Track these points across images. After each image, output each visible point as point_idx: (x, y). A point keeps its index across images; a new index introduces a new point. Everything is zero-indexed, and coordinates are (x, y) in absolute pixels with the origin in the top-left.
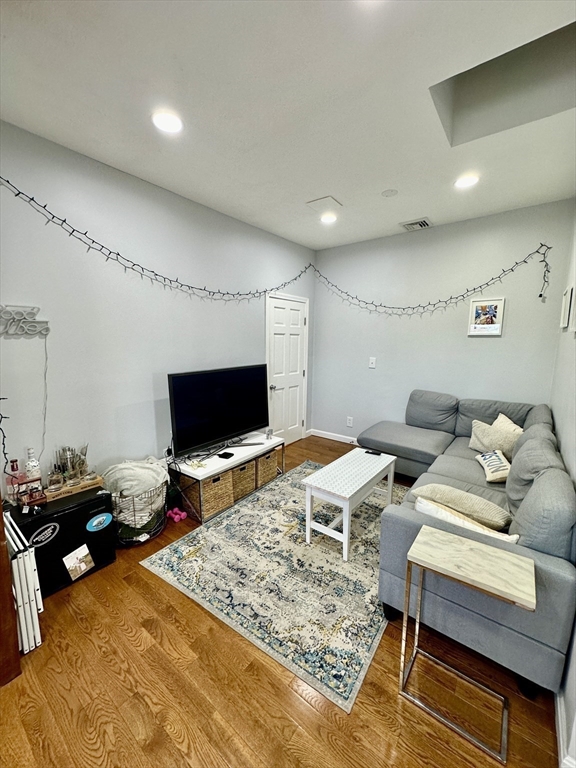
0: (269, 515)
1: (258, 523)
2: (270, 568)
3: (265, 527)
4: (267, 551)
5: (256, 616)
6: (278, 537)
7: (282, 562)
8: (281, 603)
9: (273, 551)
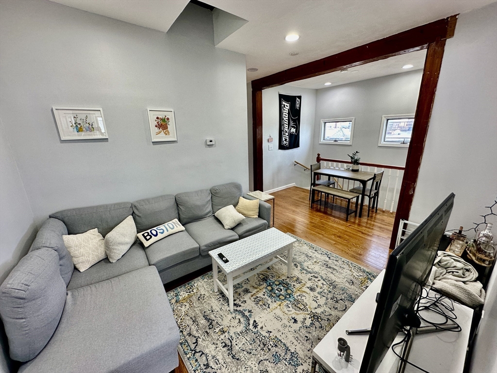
0: (319, 306)
1: (327, 299)
2: (313, 266)
3: (320, 293)
4: (316, 275)
5: (316, 250)
6: (309, 284)
7: (306, 268)
8: (306, 253)
9: (312, 275)
